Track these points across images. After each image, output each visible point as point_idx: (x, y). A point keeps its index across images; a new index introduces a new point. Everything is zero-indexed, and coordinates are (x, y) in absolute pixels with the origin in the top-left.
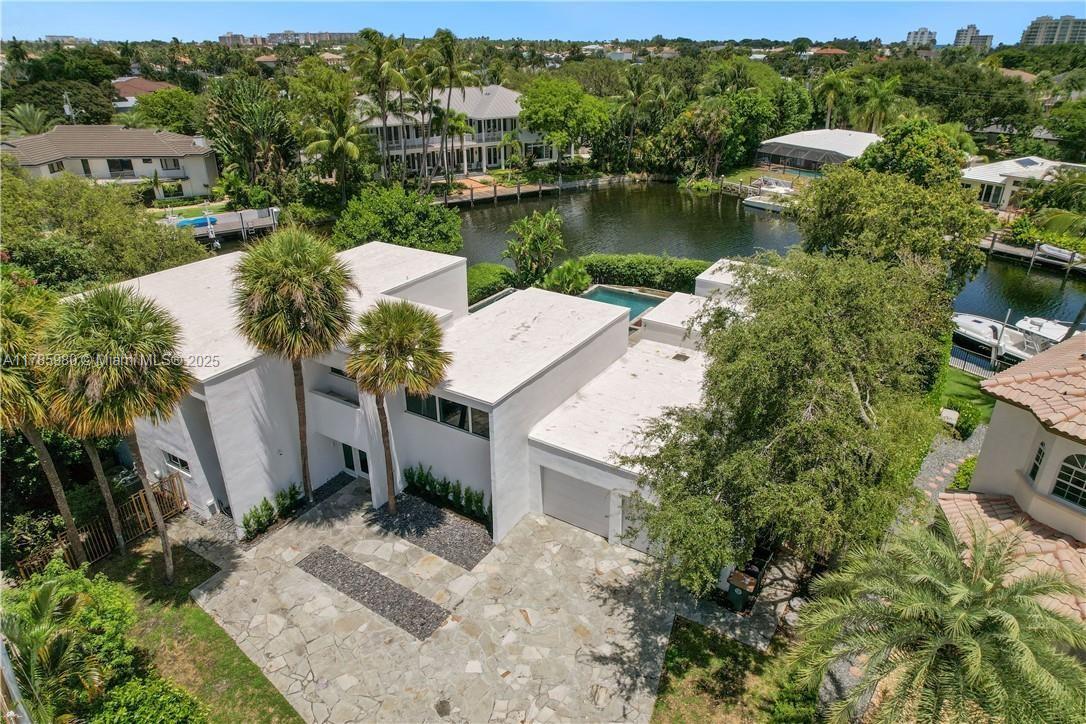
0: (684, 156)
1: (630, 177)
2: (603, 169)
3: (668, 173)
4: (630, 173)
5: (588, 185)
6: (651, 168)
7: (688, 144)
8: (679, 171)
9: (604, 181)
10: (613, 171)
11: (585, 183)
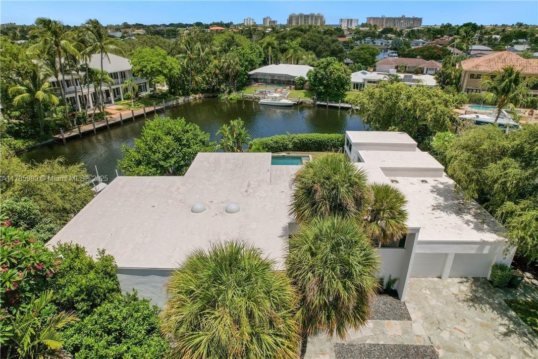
0: (220, 83)
1: (193, 97)
2: (178, 94)
3: (212, 93)
4: (193, 95)
5: (174, 103)
6: (203, 91)
7: (221, 77)
8: (218, 91)
9: (181, 100)
10: (184, 95)
11: (173, 103)
